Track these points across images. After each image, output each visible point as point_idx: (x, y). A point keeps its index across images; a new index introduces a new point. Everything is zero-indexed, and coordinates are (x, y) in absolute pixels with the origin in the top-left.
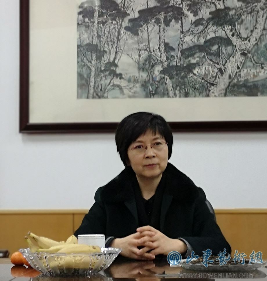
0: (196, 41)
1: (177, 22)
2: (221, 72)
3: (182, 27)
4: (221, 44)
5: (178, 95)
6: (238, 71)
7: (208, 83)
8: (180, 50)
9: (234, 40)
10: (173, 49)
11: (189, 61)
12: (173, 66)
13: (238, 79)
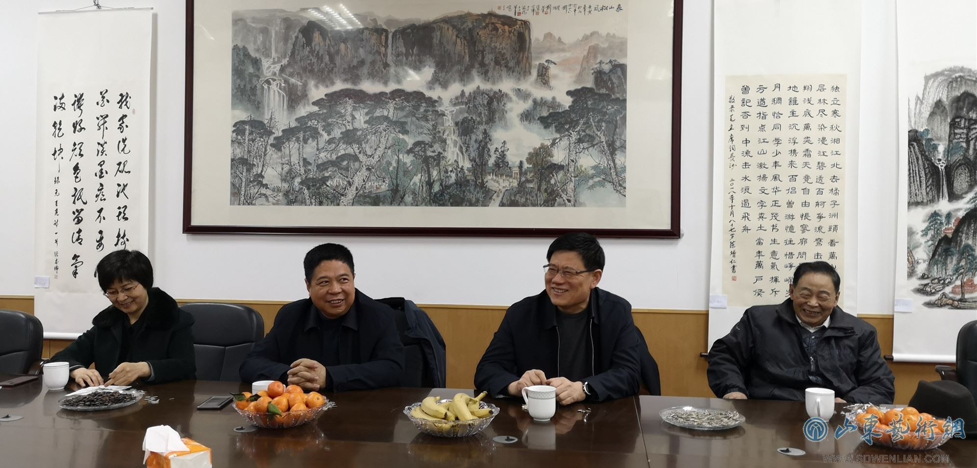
0: (329, 157)
1: (313, 141)
2: (350, 184)
3: (317, 144)
4: (350, 159)
5: (314, 204)
6: (363, 183)
7: (339, 193)
8: (316, 164)
9: (361, 157)
10: (310, 164)
11: (323, 174)
12: (310, 178)
13: (363, 191)
